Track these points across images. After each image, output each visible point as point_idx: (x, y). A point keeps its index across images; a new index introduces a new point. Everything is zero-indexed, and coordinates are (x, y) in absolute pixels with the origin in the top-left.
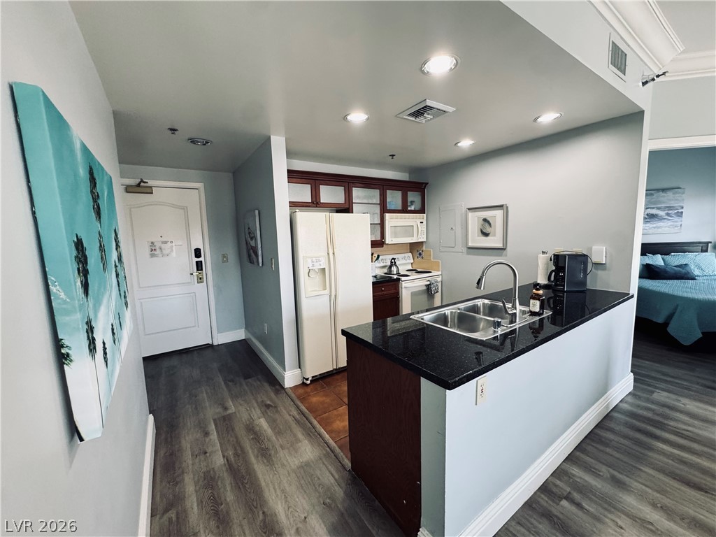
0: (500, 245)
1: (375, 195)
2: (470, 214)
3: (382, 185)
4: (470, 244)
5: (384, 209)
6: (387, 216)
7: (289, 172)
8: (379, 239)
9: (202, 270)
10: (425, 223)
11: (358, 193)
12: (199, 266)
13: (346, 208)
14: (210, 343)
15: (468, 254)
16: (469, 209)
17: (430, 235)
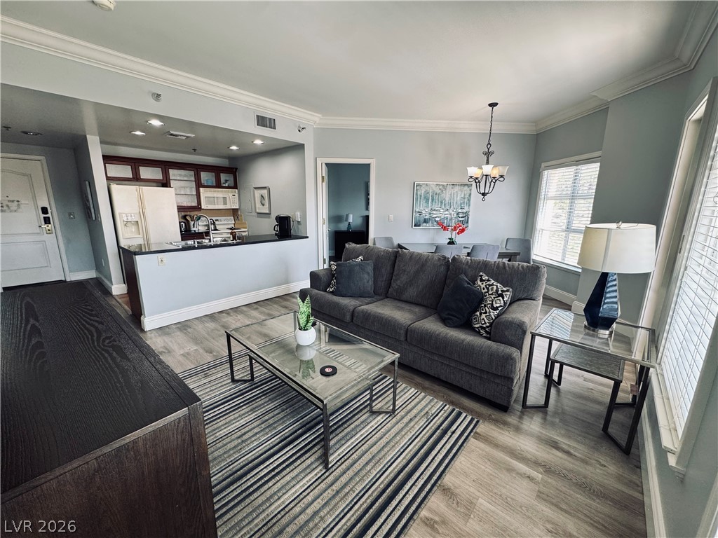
0: (267, 211)
1: (190, 174)
2: (256, 191)
3: (197, 168)
4: (258, 211)
5: (199, 185)
6: (202, 190)
7: (103, 156)
8: (196, 205)
9: (50, 223)
10: (237, 195)
11: (173, 173)
12: (47, 221)
13: (165, 183)
14: (63, 279)
15: (258, 217)
16: (255, 188)
17: (242, 205)
